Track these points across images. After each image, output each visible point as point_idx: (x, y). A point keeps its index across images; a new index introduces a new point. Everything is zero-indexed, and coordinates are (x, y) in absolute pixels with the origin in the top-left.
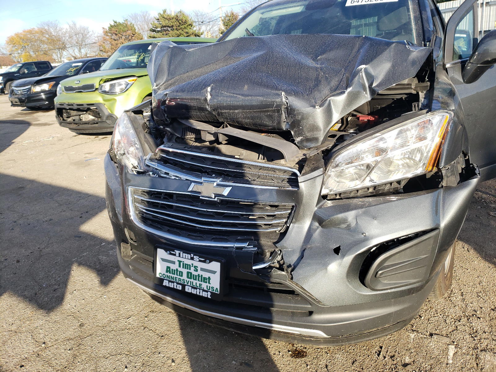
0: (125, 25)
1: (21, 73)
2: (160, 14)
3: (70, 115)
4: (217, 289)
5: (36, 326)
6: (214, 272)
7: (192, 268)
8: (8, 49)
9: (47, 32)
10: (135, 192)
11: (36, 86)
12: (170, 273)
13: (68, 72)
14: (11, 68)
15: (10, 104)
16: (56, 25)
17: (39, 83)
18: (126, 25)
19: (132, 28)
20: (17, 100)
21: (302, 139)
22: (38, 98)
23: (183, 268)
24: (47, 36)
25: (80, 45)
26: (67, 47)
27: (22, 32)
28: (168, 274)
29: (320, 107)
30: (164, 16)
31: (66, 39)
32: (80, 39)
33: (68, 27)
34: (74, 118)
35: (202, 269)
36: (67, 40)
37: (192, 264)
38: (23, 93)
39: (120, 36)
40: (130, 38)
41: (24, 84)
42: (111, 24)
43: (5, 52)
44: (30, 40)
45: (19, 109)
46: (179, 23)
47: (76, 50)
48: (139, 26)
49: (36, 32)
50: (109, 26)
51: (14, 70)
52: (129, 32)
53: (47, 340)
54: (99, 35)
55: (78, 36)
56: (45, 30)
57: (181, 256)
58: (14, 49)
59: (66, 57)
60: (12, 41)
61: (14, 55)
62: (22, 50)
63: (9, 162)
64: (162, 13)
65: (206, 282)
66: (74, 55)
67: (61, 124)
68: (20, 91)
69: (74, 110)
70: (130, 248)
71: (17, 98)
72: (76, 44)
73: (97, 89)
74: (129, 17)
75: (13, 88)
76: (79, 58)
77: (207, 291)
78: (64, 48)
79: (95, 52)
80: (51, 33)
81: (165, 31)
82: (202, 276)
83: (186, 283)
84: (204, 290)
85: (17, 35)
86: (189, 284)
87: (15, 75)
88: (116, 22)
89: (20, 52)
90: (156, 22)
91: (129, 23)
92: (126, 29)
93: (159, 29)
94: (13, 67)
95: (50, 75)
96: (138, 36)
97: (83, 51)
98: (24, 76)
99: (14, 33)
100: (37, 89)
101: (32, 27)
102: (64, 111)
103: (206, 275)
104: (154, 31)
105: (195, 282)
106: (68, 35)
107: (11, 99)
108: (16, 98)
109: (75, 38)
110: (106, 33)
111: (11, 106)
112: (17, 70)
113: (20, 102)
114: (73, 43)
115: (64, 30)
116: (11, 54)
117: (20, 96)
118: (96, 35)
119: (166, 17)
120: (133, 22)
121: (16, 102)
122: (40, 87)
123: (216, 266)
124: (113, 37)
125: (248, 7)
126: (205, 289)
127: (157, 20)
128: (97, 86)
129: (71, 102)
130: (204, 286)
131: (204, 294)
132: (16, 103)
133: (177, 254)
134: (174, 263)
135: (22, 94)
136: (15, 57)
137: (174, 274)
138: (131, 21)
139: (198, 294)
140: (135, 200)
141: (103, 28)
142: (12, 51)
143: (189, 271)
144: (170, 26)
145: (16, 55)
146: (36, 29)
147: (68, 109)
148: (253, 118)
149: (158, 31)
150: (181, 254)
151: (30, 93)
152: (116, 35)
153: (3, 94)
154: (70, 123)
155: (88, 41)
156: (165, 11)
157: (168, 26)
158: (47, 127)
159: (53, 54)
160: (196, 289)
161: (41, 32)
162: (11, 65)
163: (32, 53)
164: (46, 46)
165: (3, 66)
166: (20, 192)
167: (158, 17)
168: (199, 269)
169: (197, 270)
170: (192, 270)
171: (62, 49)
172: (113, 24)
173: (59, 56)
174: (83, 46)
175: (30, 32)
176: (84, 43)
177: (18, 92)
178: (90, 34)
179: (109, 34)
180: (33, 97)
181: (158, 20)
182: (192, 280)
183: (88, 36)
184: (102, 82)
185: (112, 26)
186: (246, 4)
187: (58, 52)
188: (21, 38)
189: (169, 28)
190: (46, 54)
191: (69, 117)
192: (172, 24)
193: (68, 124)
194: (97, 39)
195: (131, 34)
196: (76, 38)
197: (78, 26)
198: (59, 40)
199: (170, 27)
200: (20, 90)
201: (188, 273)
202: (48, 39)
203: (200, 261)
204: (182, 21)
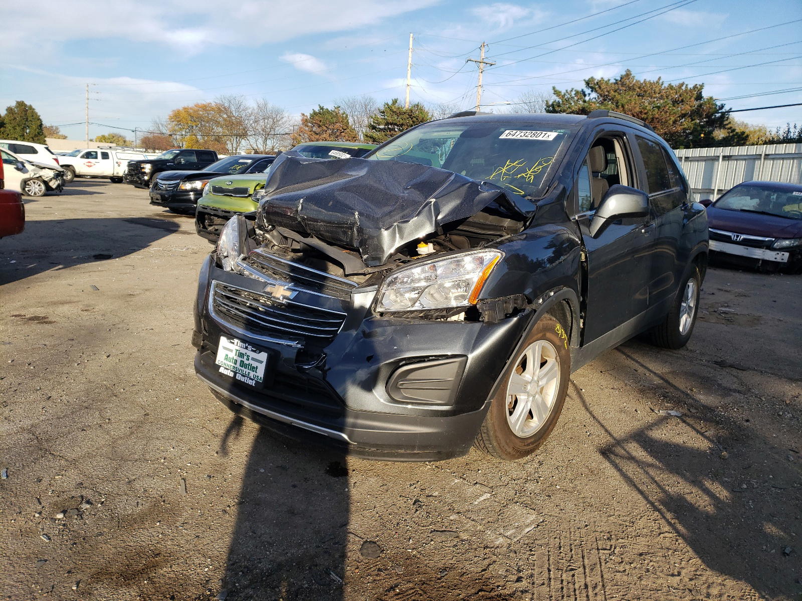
0: (334, 114)
1: (176, 162)
2: (388, 105)
3: (213, 223)
4: (261, 378)
5: (106, 407)
6: (261, 362)
7: (245, 357)
8: (169, 126)
9: (226, 110)
10: (217, 286)
11: (185, 181)
12: (227, 360)
13: (231, 169)
14: (164, 155)
15: (150, 201)
16: (240, 103)
17: (191, 178)
18: (336, 114)
19: (344, 120)
20: (159, 197)
21: (367, 257)
22: (185, 197)
23: (238, 356)
24: (225, 116)
25: (267, 135)
26: (249, 134)
27: (194, 106)
28: (225, 362)
29: (386, 230)
30: (393, 108)
31: (249, 123)
32: (268, 126)
33: (256, 107)
34: (216, 227)
35: (253, 359)
36: (251, 125)
37: (246, 353)
38: (169, 189)
39: (325, 128)
40: (338, 134)
41: (173, 177)
42: (315, 109)
43: (164, 131)
44: (200, 119)
45: (160, 209)
46: (413, 121)
47: (260, 141)
48: (355, 118)
49: (213, 109)
50: (312, 112)
51: (169, 157)
52: (338, 124)
53: (112, 418)
54: (296, 123)
55: (266, 121)
56: (224, 108)
57: (238, 345)
58: (177, 128)
59: (243, 148)
60: (177, 117)
61: (175, 137)
62: (187, 130)
63: (127, 267)
64: (390, 103)
65: (254, 371)
66: (255, 147)
67: (199, 232)
68: (164, 184)
69: (219, 217)
70: (202, 339)
71: (160, 194)
72: (262, 132)
73: (250, 195)
74: (343, 102)
75: (158, 180)
76: (262, 153)
77: (252, 380)
78: (244, 135)
79: (286, 147)
80: (231, 113)
81: (390, 130)
82: (251, 364)
83: (238, 371)
84: (250, 379)
85: (186, 109)
86: (240, 372)
87: (168, 164)
88: (322, 108)
89: (184, 133)
90: (379, 116)
91: (341, 112)
92: (335, 120)
93: (382, 127)
94: (167, 153)
95: (206, 171)
96: (350, 132)
97: (269, 142)
98: (179, 167)
99: (183, 106)
100: (188, 186)
101: (208, 101)
102: (206, 216)
103: (255, 364)
104: (374, 128)
105: (245, 370)
106: (253, 117)
107: (151, 194)
108: (158, 194)
109: (261, 123)
110: (305, 122)
111: (150, 203)
112: (172, 157)
113: (162, 200)
114: (258, 129)
115: (250, 111)
116: (171, 135)
117: (164, 192)
118: (291, 123)
119: (395, 110)
120: (348, 112)
121: (157, 199)
122: (191, 183)
123: (263, 356)
124: (314, 129)
125: (525, 109)
126: (252, 377)
127: (381, 112)
128: (251, 191)
129: (217, 206)
130: (252, 374)
131: (250, 382)
132: (157, 201)
133: (236, 344)
134: (231, 351)
135: (167, 190)
136: (176, 139)
137: (230, 362)
138: (344, 109)
139: (245, 381)
140: (216, 293)
141: (303, 115)
142: (175, 131)
143: (242, 359)
144: (398, 124)
145: (178, 137)
146: (213, 104)
147: (211, 215)
148: (331, 232)
149: (381, 130)
150: (239, 343)
151: (177, 190)
152: (319, 126)
153: (147, 188)
154: (210, 233)
155: (279, 130)
156: (395, 102)
157: (395, 124)
158: (186, 235)
159: (228, 142)
160: (245, 376)
161: (219, 109)
162: (166, 150)
163: (199, 137)
164: (220, 129)
165: (157, 149)
166: (128, 299)
167: (382, 109)
168: (250, 358)
169: (248, 359)
170: (245, 360)
171: (240, 136)
172: (317, 109)
173: (235, 145)
174: (270, 136)
175: (205, 108)
176: (272, 132)
177: (163, 187)
178: (284, 120)
179: (310, 124)
180: (180, 196)
181: (383, 112)
182: (243, 368)
183: (280, 122)
184: (258, 188)
185: (315, 113)
186: (523, 105)
187: (235, 140)
188: (190, 115)
189: (396, 127)
190: (218, 141)
191: (211, 226)
192: (401, 122)
193: (207, 234)
194: (292, 128)
195: (341, 129)
196: (263, 124)
197: (270, 106)
198: (240, 123)
199: (398, 126)
200: (166, 184)
201: (241, 361)
202: (225, 120)
203: (252, 350)
204: (417, 119)
